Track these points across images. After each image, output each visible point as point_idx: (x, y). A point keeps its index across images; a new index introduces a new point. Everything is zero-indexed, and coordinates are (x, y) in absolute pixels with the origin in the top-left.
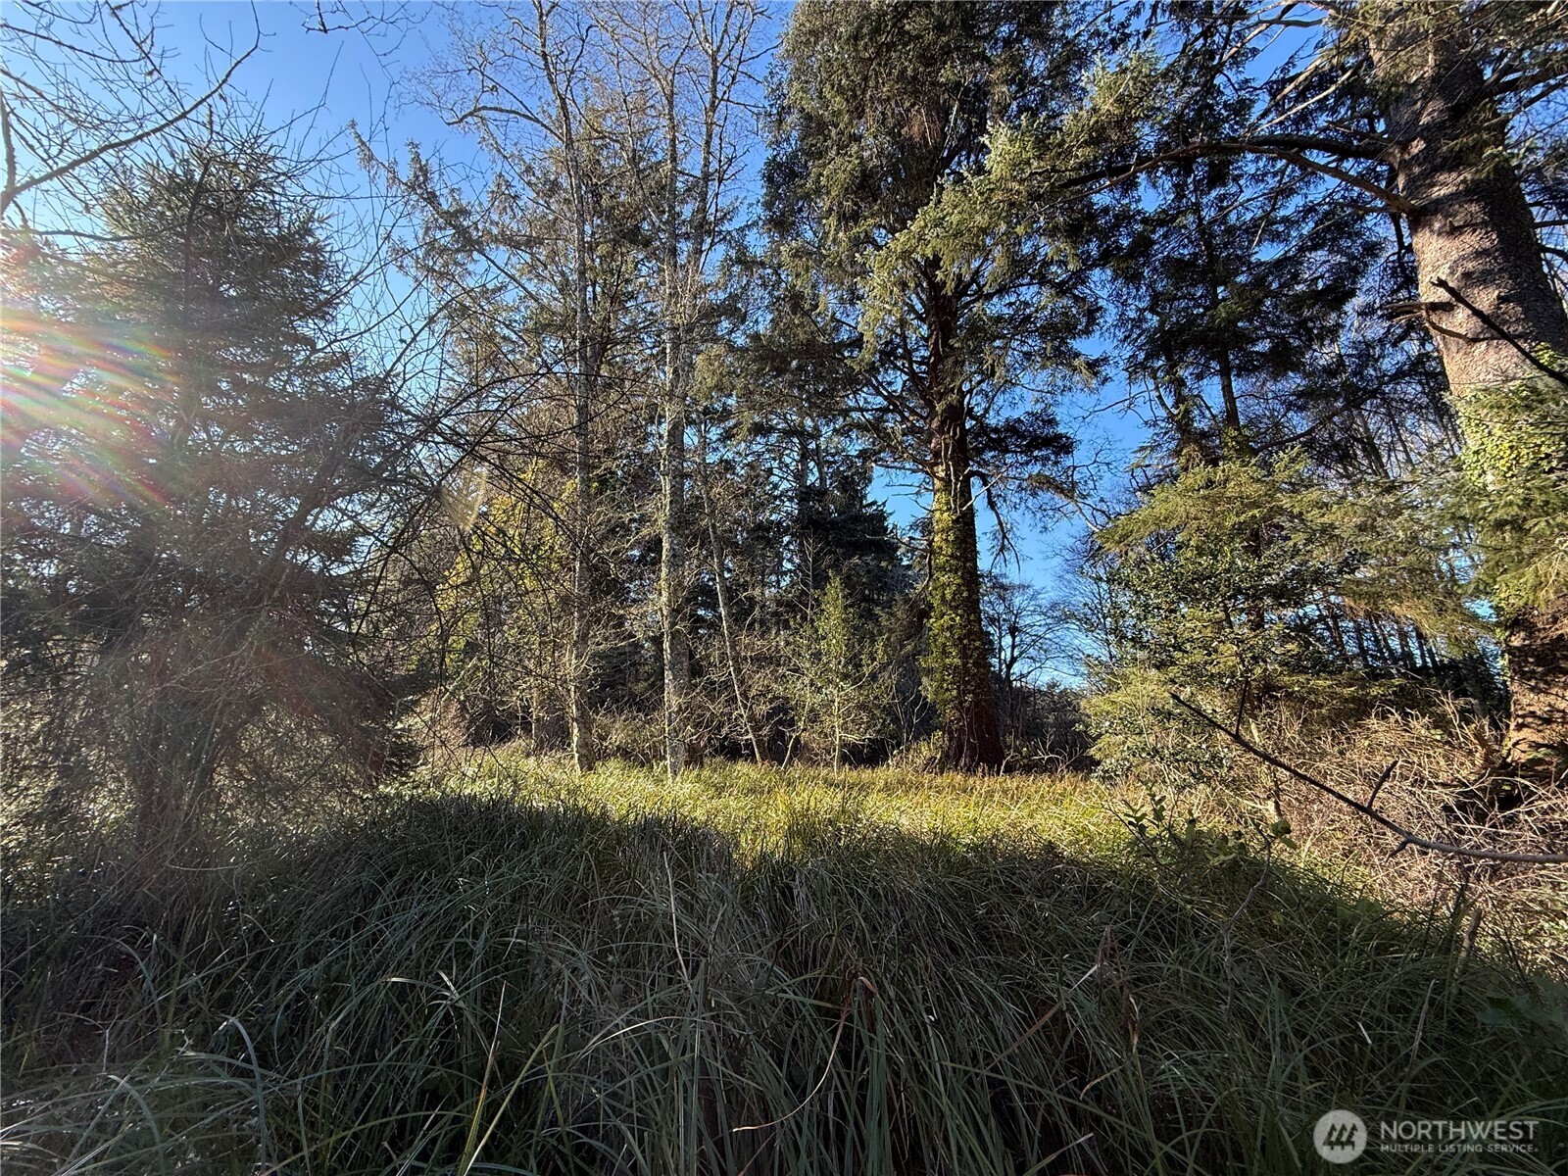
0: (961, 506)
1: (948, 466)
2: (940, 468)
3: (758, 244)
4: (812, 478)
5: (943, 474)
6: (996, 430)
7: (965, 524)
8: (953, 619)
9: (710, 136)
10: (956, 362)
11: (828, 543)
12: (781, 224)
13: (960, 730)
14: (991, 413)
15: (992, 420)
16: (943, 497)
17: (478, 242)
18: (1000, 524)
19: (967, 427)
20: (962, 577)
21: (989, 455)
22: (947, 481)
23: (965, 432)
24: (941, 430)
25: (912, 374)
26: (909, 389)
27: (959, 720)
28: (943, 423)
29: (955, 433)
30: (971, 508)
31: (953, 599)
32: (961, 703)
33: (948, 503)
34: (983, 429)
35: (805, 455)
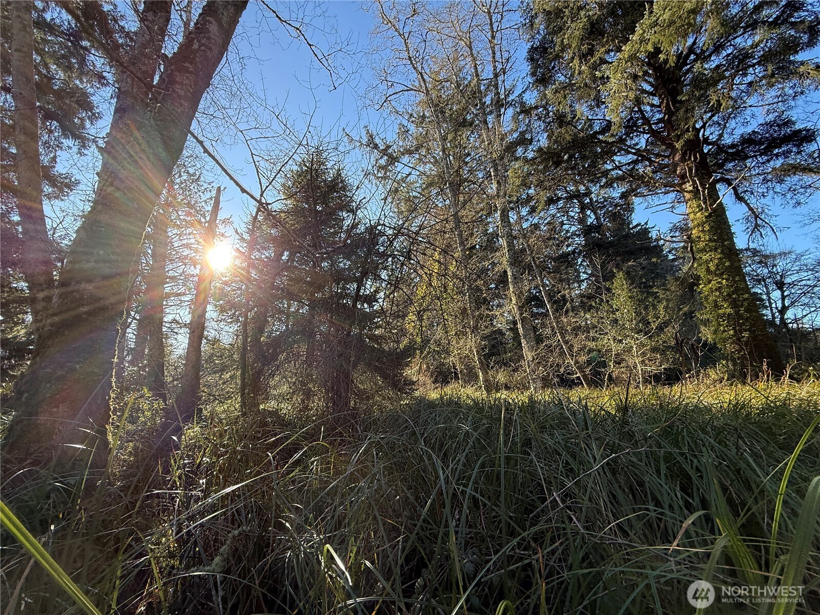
0: (711, 205)
1: (694, 182)
2: (688, 185)
3: (531, 98)
4: (591, 219)
5: (691, 188)
6: (733, 146)
7: (717, 216)
8: (719, 283)
9: (494, 53)
10: (687, 111)
11: (609, 255)
12: (543, 80)
13: (743, 358)
14: (725, 136)
15: (727, 140)
16: (694, 203)
17: (397, 158)
18: (751, 209)
19: (706, 151)
20: (722, 253)
21: (730, 165)
22: (695, 193)
23: (704, 156)
24: (683, 159)
25: (653, 133)
26: (652, 143)
27: (739, 351)
28: (684, 155)
29: (696, 158)
30: (721, 204)
31: (717, 269)
32: (739, 339)
33: (699, 206)
34: (721, 149)
35: (583, 208)
